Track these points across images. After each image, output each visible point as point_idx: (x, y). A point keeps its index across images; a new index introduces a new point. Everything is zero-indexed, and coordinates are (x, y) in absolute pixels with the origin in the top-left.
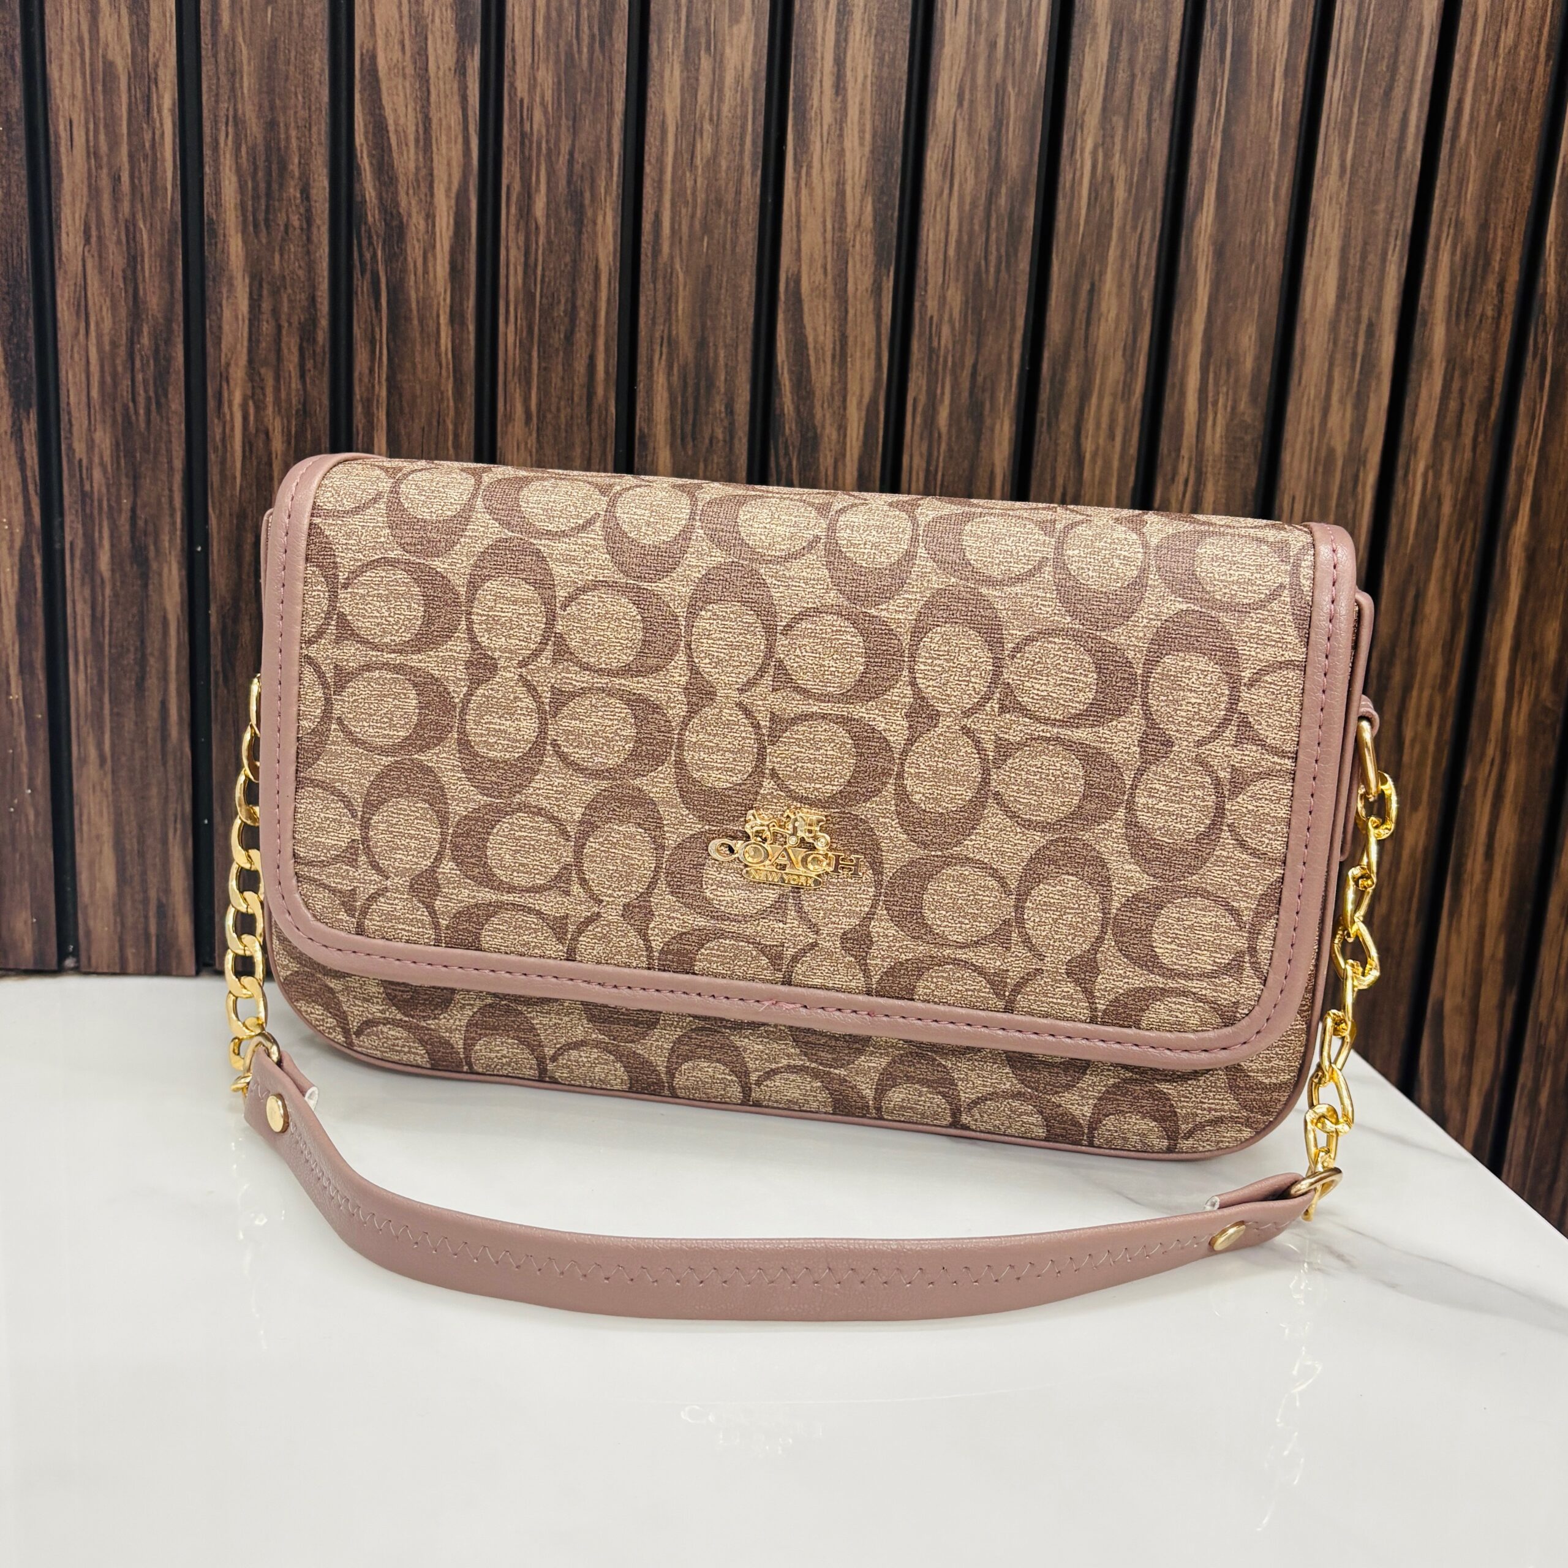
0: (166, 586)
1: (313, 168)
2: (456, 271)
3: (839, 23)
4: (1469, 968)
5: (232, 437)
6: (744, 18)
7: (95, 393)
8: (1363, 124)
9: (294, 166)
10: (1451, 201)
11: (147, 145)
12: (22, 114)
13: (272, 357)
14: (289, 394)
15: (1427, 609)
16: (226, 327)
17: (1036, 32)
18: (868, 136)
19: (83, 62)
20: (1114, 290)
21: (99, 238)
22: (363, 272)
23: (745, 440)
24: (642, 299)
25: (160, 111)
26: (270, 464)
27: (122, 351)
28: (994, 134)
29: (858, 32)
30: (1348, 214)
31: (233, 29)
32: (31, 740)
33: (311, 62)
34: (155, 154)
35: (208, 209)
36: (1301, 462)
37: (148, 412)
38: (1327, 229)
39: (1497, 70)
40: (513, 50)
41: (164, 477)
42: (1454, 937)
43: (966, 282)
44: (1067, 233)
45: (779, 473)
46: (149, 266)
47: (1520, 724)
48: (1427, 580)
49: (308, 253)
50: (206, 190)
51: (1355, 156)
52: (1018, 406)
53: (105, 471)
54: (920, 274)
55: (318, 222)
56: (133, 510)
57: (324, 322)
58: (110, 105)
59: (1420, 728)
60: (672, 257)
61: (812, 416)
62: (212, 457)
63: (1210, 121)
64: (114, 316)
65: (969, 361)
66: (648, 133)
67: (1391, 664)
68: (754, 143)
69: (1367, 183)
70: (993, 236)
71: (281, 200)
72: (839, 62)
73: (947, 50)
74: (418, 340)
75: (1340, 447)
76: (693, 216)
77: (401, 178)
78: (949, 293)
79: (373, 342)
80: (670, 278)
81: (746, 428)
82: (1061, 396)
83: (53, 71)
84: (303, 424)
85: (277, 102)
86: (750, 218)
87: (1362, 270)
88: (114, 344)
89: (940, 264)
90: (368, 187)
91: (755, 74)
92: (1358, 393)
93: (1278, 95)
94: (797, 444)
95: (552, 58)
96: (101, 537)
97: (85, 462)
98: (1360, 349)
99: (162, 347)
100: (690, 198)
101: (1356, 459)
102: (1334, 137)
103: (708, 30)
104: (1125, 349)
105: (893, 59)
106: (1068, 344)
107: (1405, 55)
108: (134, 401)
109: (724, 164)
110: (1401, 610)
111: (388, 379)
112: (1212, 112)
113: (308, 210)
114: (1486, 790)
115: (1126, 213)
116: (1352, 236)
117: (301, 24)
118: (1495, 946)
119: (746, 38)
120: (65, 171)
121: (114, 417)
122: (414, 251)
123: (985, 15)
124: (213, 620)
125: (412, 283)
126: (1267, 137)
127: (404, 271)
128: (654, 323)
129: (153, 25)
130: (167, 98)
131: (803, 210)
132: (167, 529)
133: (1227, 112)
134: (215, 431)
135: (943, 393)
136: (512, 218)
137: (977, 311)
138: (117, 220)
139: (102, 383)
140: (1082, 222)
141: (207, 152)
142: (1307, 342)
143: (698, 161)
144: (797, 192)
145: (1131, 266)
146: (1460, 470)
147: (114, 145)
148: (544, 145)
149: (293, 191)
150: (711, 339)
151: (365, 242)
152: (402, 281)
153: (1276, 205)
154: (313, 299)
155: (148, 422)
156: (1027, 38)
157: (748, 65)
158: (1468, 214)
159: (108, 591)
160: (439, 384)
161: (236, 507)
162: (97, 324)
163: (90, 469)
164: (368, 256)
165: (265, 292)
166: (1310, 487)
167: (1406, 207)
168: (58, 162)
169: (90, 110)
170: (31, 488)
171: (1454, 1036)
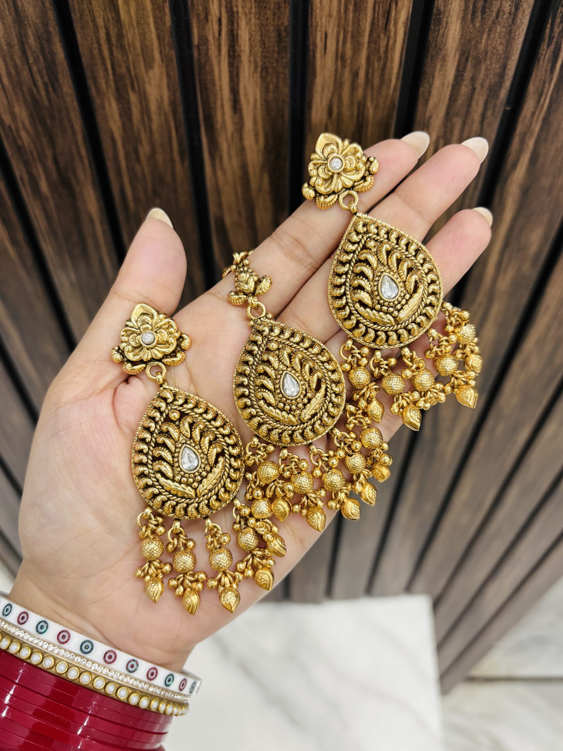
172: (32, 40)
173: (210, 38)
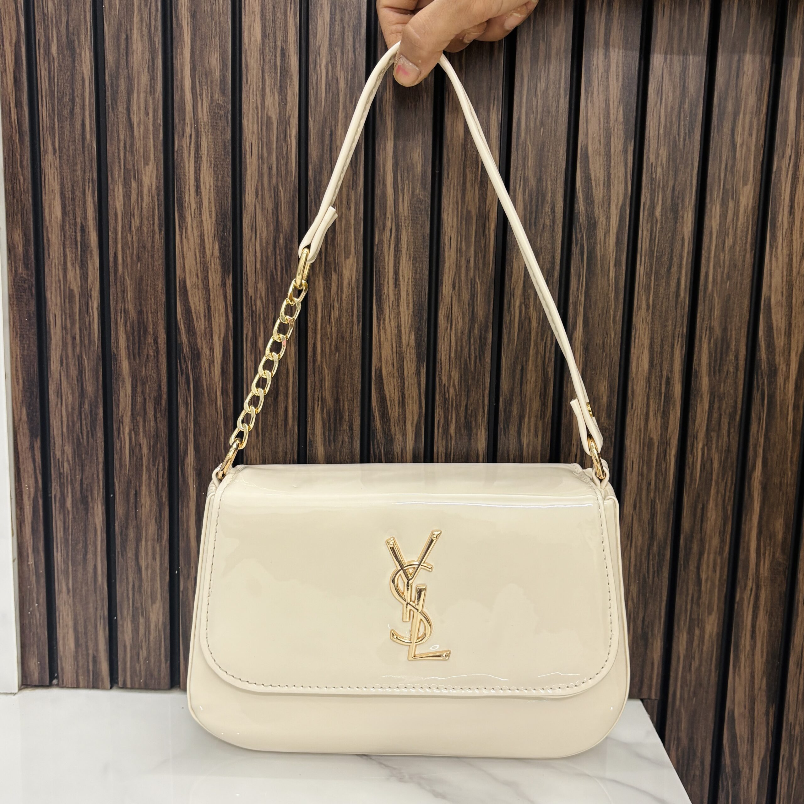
0: (96, 513)
1: (159, 329)
2: (224, 372)
3: (395, 256)
4: (747, 694)
5: (125, 447)
6: (351, 256)
7: (65, 430)
8: (657, 286)
9: (151, 330)
10: (706, 318)
11: (87, 323)
12: (35, 313)
13: (142, 413)
14: (149, 428)
15: (709, 515)
16: (121, 400)
17: (489, 254)
18: (411, 306)
19: (60, 290)
20: (533, 369)
21: (67, 364)
22: (182, 374)
23: (358, 442)
24: (309, 382)
25: (92, 309)
26: (141, 459)
27: (76, 412)
28: (471, 302)
29: (404, 259)
30: (652, 327)
31: (123, 273)
32: (38, 582)
33: (157, 285)
34: (90, 327)
35: (113, 349)
36: (635, 444)
37: (88, 438)
38: (642, 335)
39: (726, 257)
40: (247, 275)
41: (95, 465)
42: (737, 678)
43: (460, 368)
44: (508, 345)
45: (375, 456)
46: (88, 375)
47: (765, 571)
48: (708, 501)
49: (157, 366)
50: (112, 341)
51: (654, 300)
52: (489, 423)
53: (69, 464)
54: (438, 365)
55: (162, 352)
56: (82, 480)
57: (165, 396)
58: (71, 308)
59: (710, 573)
60: (322, 362)
61: (390, 430)
62: (116, 456)
63: (578, 289)
64: (73, 397)
65: (463, 404)
66: (309, 309)
67: (691, 542)
68: (358, 311)
69: (661, 312)
70: (472, 347)
71: (145, 344)
72: (396, 273)
73: (447, 265)
74: (207, 403)
75: (656, 438)
76: (331, 344)
77: (198, 333)
78: (453, 374)
79: (187, 404)
80: (321, 373)
81: (359, 436)
82: (510, 417)
83: (48, 295)
84: (156, 441)
85: (143, 302)
86: (357, 345)
87: (661, 353)
88: (73, 408)
89: (447, 360)
90: (184, 337)
91: (357, 280)
92: (664, 411)
93: (612, 274)
94: (383, 442)
95: (264, 278)
96: (68, 492)
97: (60, 460)
98: (663, 390)
99: (94, 409)
100: (329, 336)
101: (664, 443)
102: (642, 292)
103: (335, 262)
104: (540, 396)
105: (421, 270)
106: (512, 394)
107: (676, 253)
108: (82, 433)
109: (344, 321)
110: (695, 515)
111: (194, 420)
112: (579, 284)
113: (157, 348)
114: (749, 604)
115: (537, 333)
116: (655, 337)
117: (153, 270)
118: (761, 683)
119: (352, 265)
120: (52, 336)
121: (73, 439)
122: (205, 364)
123: (464, 248)
124: (117, 528)
125: (204, 378)
126: (608, 294)
127: (200, 373)
128: (314, 392)
129: (90, 273)
130: (95, 303)
131: (382, 339)
132: (96, 488)
133: (587, 284)
134: (117, 445)
135: (452, 418)
136: (249, 349)
137: (466, 381)
138: (74, 355)
139: (68, 426)
140: (516, 339)
141: (113, 325)
142: (635, 387)
143: (332, 320)
144: (379, 332)
145: (541, 357)
146: (722, 446)
147: (73, 324)
148: (262, 316)
149: (150, 340)
150: (341, 397)
151: (182, 361)
152: (199, 377)
153: (614, 326)
154: (160, 386)
155: (88, 442)
156: (485, 257)
157: (354, 277)
158: (716, 324)
159: (71, 517)
160: (217, 421)
161: (126, 478)
162: (66, 400)
163: (63, 463)
164: (184, 367)
165: (138, 384)
166: (641, 457)
167: (682, 323)
168: (50, 332)
169: (63, 310)
170: (38, 471)
171: (741, 729)
172: (281, 241)
173: (385, 240)
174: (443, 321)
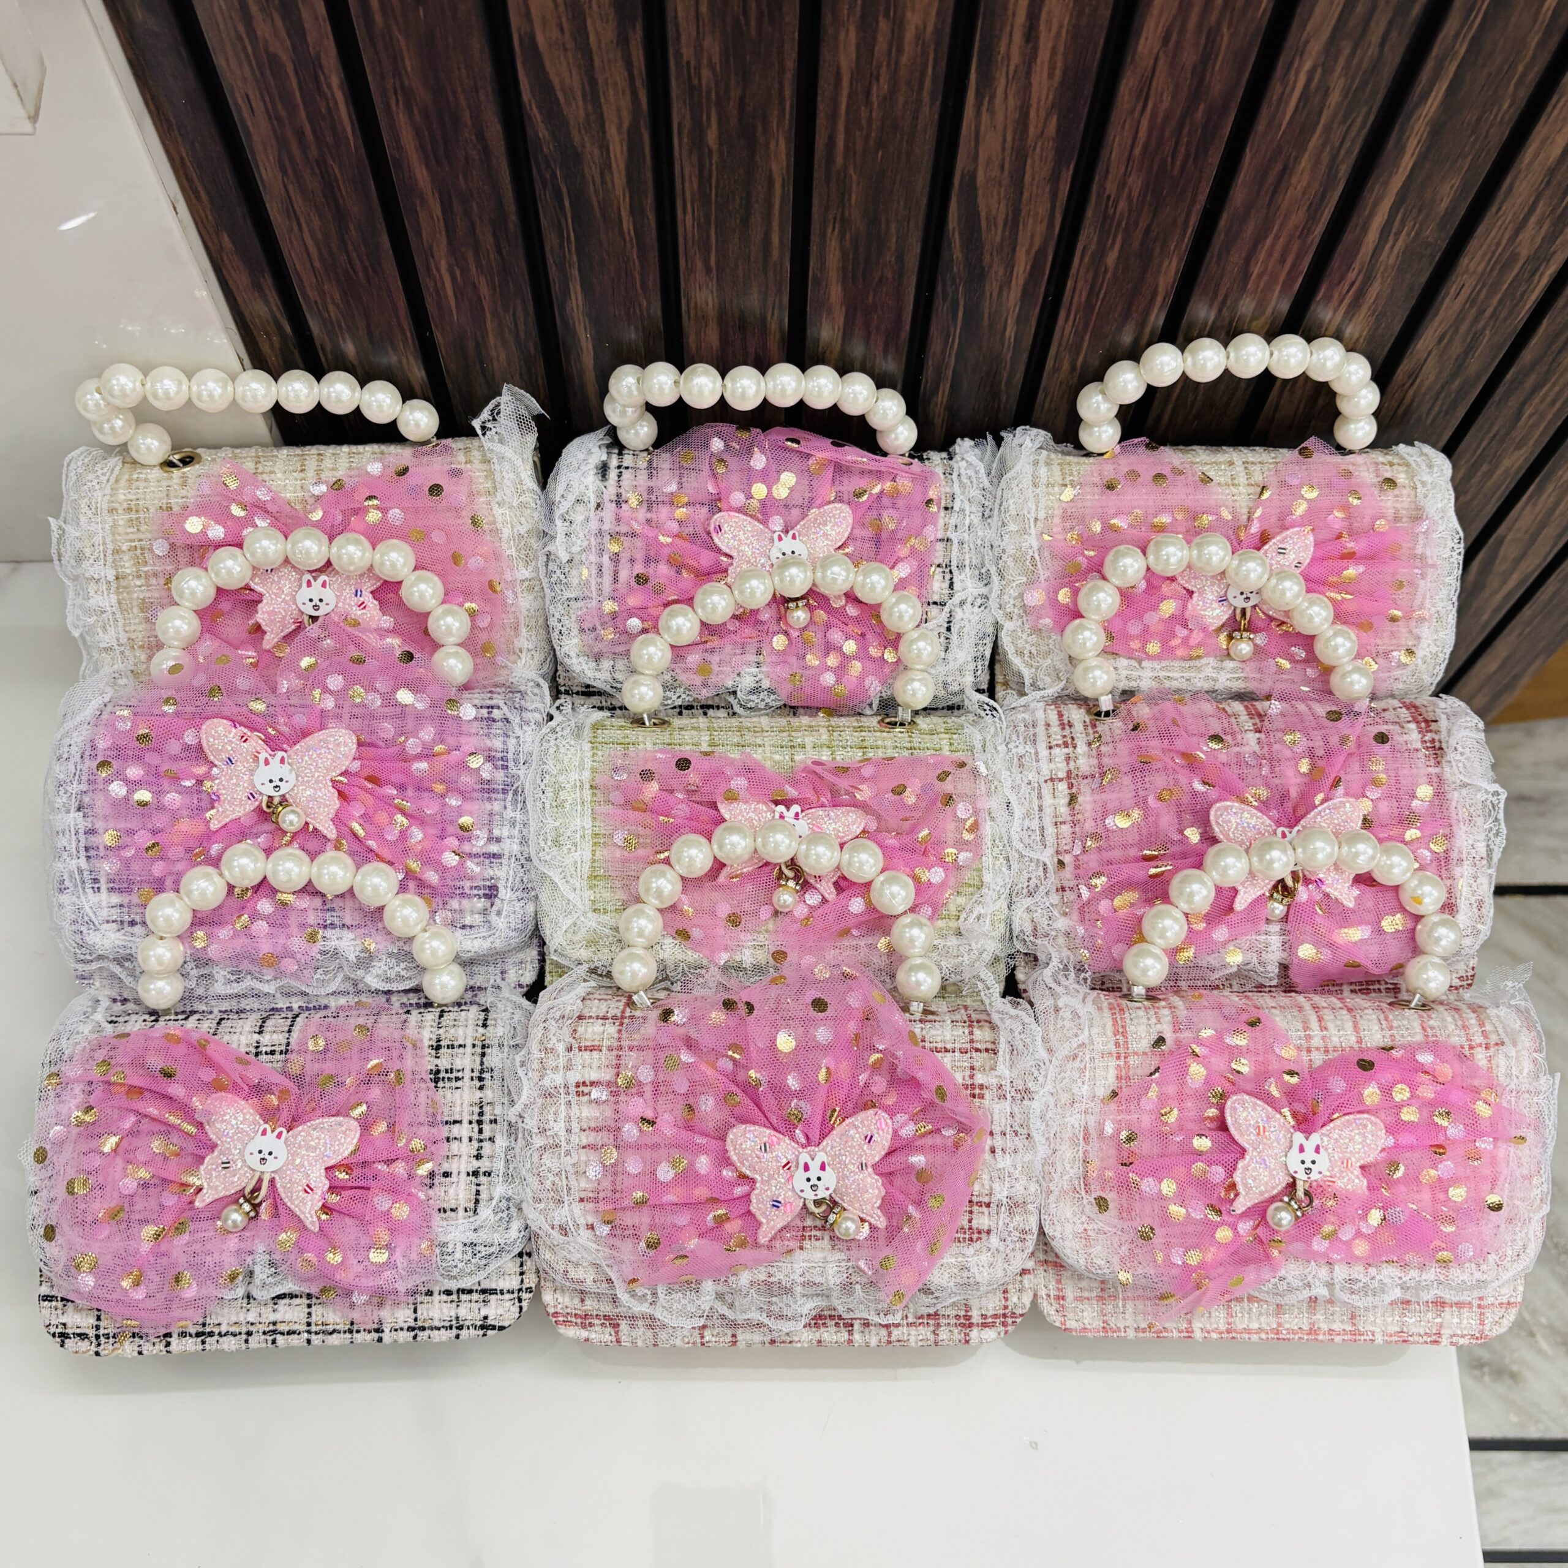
174: (1126, 98)
